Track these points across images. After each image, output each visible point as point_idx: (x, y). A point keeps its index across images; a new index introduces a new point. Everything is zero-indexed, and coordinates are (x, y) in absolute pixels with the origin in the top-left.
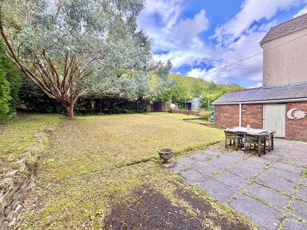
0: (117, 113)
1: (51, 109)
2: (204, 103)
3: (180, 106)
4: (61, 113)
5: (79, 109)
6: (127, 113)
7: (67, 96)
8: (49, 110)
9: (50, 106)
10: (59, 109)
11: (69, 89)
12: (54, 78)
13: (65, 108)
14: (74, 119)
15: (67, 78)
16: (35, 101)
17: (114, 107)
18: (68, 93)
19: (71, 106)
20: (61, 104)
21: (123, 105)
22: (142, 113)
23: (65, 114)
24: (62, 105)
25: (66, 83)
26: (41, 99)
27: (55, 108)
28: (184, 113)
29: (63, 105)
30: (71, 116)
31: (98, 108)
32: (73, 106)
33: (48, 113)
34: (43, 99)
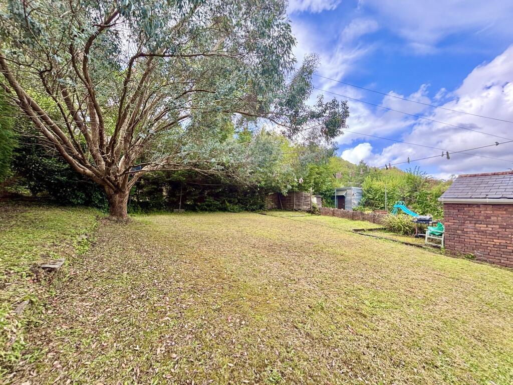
0: (211, 211)
1: (81, 198)
2: (369, 198)
3: (324, 201)
4: (101, 207)
5: (138, 199)
6: (229, 211)
7: (118, 170)
8: (77, 200)
9: (79, 191)
10: (98, 198)
11: (123, 157)
12: (94, 130)
13: (110, 197)
14: (127, 222)
15: (122, 133)
16: (48, 178)
17: (206, 198)
18: (120, 165)
19: (124, 192)
20: (103, 187)
21: (222, 195)
22: (256, 212)
23: (108, 209)
24: (104, 191)
25: (119, 144)
26: (62, 176)
27: (89, 195)
28: (343, 217)
29: (107, 189)
30: (121, 215)
31: (175, 199)
32: (127, 192)
33: (73, 205)
34: (65, 176)
